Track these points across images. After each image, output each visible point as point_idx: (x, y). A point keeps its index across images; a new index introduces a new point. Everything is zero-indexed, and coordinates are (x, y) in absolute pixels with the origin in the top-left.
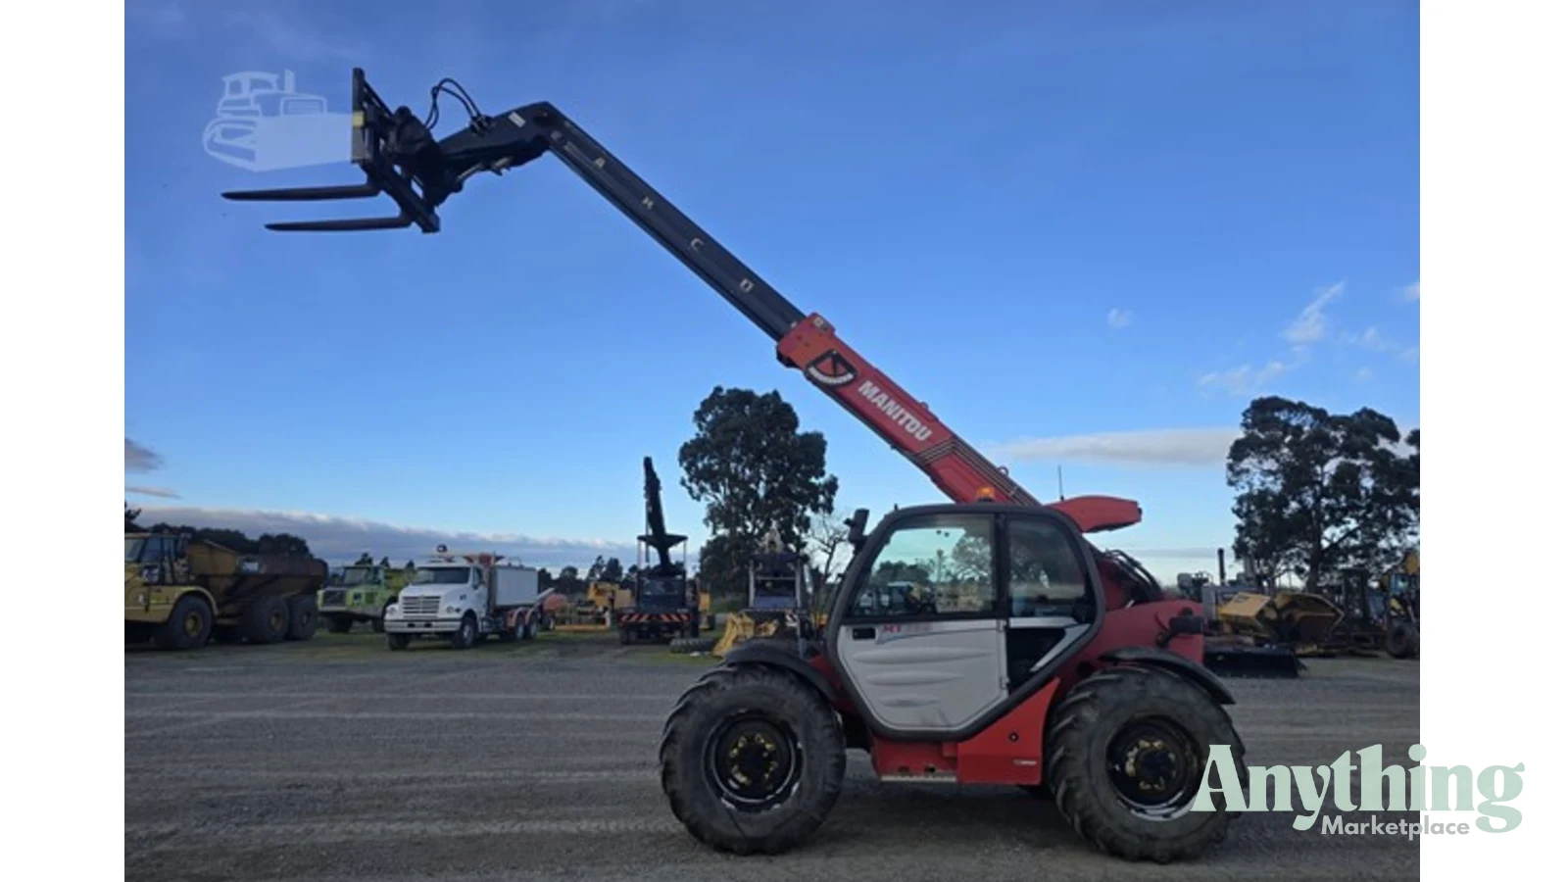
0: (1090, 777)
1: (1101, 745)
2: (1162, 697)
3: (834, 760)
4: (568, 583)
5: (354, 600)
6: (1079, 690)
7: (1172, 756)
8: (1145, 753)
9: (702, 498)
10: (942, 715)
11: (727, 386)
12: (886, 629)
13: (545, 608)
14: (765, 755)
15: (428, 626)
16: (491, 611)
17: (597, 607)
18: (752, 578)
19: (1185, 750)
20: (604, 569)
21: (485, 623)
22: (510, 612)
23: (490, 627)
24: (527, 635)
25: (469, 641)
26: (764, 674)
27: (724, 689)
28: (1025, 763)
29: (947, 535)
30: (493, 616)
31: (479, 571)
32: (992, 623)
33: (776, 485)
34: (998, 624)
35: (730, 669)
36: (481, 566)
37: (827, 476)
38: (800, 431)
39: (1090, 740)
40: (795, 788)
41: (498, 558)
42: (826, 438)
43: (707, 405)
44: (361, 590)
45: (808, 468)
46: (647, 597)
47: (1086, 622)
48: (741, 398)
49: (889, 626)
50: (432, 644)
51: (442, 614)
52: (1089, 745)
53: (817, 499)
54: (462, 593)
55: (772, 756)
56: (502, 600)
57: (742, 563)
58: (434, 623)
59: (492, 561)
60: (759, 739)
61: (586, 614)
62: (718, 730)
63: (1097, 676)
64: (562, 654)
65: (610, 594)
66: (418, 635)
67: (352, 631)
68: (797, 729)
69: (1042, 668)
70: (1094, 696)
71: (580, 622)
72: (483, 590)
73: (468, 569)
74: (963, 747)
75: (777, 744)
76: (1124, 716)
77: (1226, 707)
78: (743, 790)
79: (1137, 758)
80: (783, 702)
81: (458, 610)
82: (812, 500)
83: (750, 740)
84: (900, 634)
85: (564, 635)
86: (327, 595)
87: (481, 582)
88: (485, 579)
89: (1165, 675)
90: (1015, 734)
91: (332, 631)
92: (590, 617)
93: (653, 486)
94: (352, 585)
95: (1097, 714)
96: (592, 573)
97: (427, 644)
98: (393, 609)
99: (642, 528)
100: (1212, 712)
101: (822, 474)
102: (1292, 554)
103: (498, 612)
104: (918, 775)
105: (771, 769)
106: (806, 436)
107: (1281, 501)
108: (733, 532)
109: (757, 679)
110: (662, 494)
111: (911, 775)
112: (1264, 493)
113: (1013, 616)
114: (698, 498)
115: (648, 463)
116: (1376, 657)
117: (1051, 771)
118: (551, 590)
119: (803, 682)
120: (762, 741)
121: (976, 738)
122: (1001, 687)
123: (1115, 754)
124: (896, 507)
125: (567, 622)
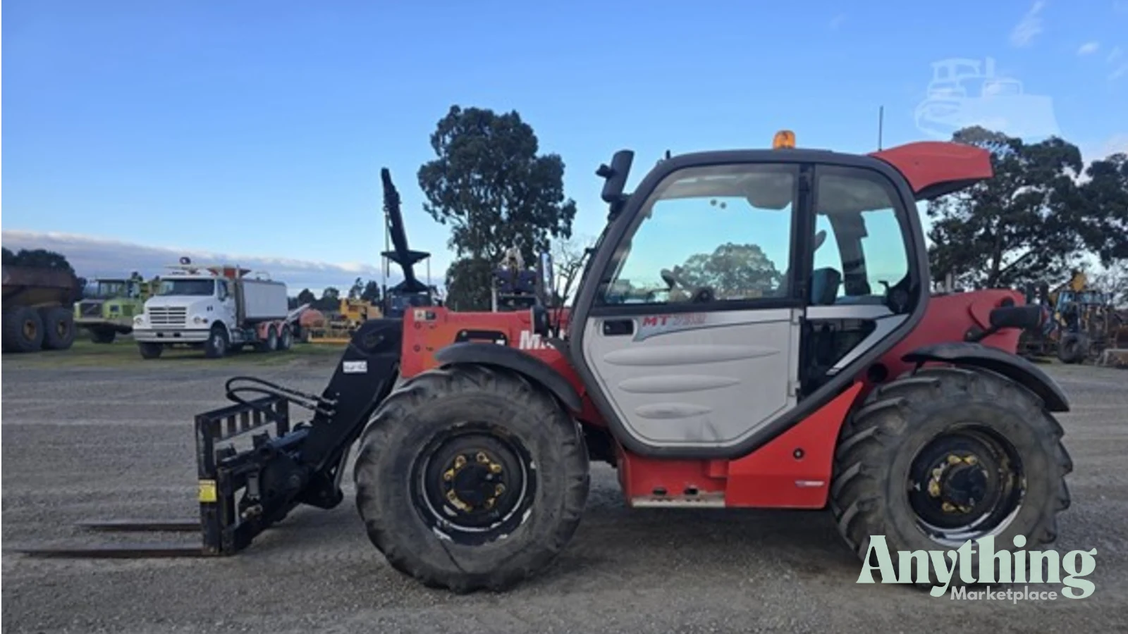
0: (888, 501)
1: (904, 462)
2: (987, 404)
3: (576, 483)
4: (330, 302)
5: (109, 313)
6: (882, 396)
7: (986, 473)
8: (955, 470)
9: (447, 220)
10: (713, 430)
11: (464, 106)
12: (647, 321)
13: (302, 322)
14: (489, 477)
15: (177, 335)
16: (241, 323)
17: (349, 322)
18: (494, 295)
19: (999, 465)
20: (363, 291)
21: (236, 334)
22: (261, 325)
23: (242, 338)
24: (281, 347)
25: (221, 350)
26: (489, 378)
27: (435, 396)
28: (809, 483)
29: (723, 206)
30: (243, 327)
31: (224, 284)
32: (785, 313)
33: (516, 209)
34: (792, 314)
35: (443, 372)
36: (227, 279)
37: (566, 201)
38: (539, 154)
39: (894, 454)
40: (526, 516)
41: (243, 272)
42: (564, 160)
43: (444, 126)
44: (117, 302)
45: (547, 192)
46: (395, 311)
47: (904, 312)
48: (480, 118)
49: (651, 317)
50: (186, 353)
51: (188, 326)
52: (892, 462)
53: (556, 223)
54: (209, 305)
55: (498, 478)
56: (251, 313)
57: (486, 283)
58: (183, 334)
59: (237, 274)
60: (481, 458)
61: (340, 327)
62: (427, 447)
63: (906, 379)
64: (312, 364)
65: (363, 311)
66: (170, 344)
67: (115, 341)
68: (532, 447)
69: (841, 370)
70: (904, 403)
71: (335, 336)
72: (229, 302)
73: (212, 281)
74: (735, 467)
75: (505, 464)
76: (938, 426)
77: (1055, 415)
78: (461, 518)
79: (944, 476)
80: (513, 414)
81: (205, 321)
82: (552, 225)
83: (470, 458)
84: (664, 328)
85: (320, 346)
86: (83, 308)
87: (227, 295)
88: (231, 290)
89: (992, 377)
90: (800, 450)
91: (96, 342)
92: (342, 331)
93: (392, 200)
94: (108, 298)
95: (905, 425)
96: (352, 293)
97: (177, 353)
98: (139, 319)
99: (384, 242)
100: (1042, 422)
101: (561, 198)
102: (965, 278)
103: (250, 324)
104: (677, 498)
105: (497, 493)
106: (545, 158)
107: (972, 225)
108: (477, 255)
109: (477, 383)
110: (402, 207)
111: (669, 500)
112: (956, 221)
113: (811, 304)
114: (443, 221)
115: (385, 175)
116: (1049, 362)
117: (838, 494)
118: (306, 306)
119: (538, 388)
120: (486, 460)
121: (754, 455)
122: (789, 395)
123: (918, 472)
124: (668, 153)
125: (325, 335)
